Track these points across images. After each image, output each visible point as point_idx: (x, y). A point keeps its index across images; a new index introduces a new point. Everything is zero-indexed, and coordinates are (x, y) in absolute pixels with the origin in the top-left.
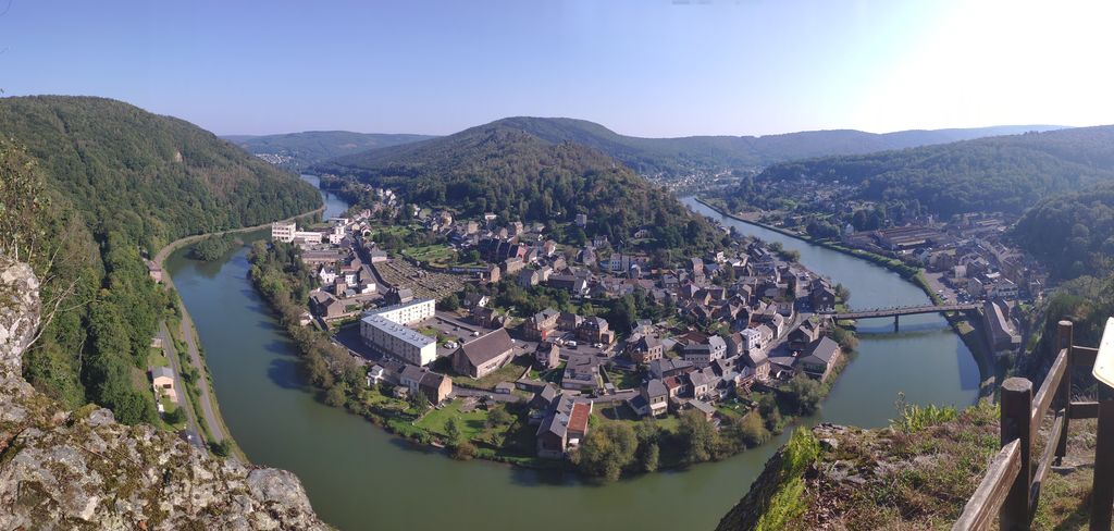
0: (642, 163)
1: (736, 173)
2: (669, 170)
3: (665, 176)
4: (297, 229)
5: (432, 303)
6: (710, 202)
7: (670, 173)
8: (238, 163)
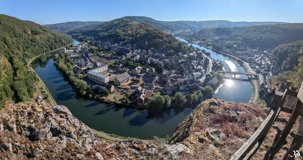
0: (164, 28)
1: (192, 31)
2: (172, 30)
3: (171, 31)
4: (67, 49)
5: (107, 66)
6: (184, 38)
7: (173, 31)
8: (48, 32)
